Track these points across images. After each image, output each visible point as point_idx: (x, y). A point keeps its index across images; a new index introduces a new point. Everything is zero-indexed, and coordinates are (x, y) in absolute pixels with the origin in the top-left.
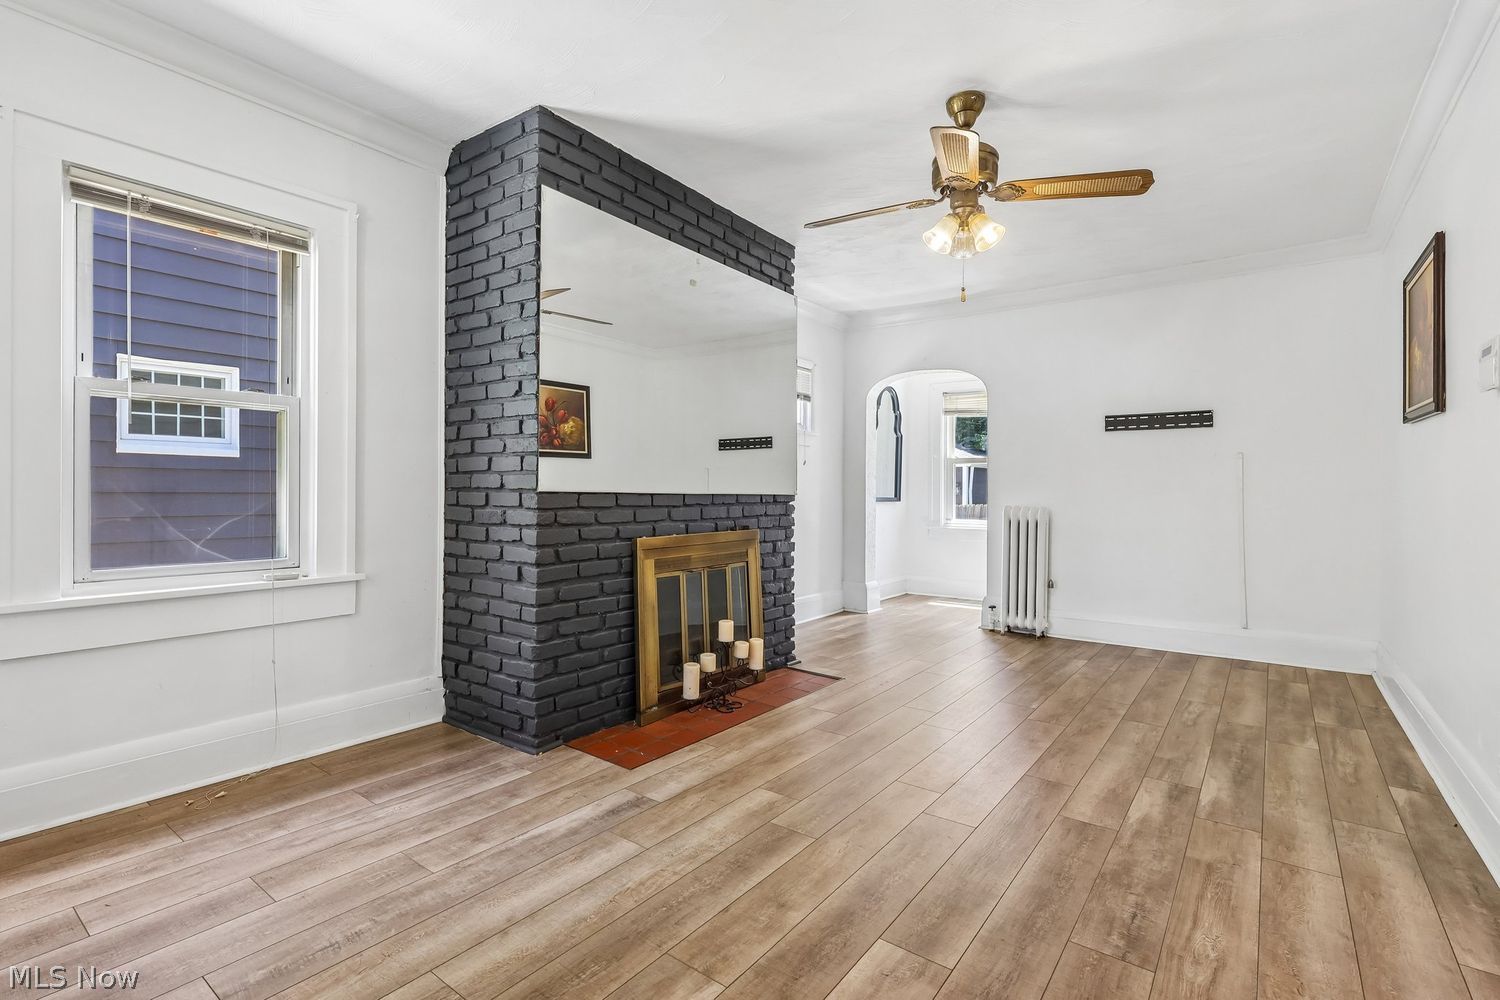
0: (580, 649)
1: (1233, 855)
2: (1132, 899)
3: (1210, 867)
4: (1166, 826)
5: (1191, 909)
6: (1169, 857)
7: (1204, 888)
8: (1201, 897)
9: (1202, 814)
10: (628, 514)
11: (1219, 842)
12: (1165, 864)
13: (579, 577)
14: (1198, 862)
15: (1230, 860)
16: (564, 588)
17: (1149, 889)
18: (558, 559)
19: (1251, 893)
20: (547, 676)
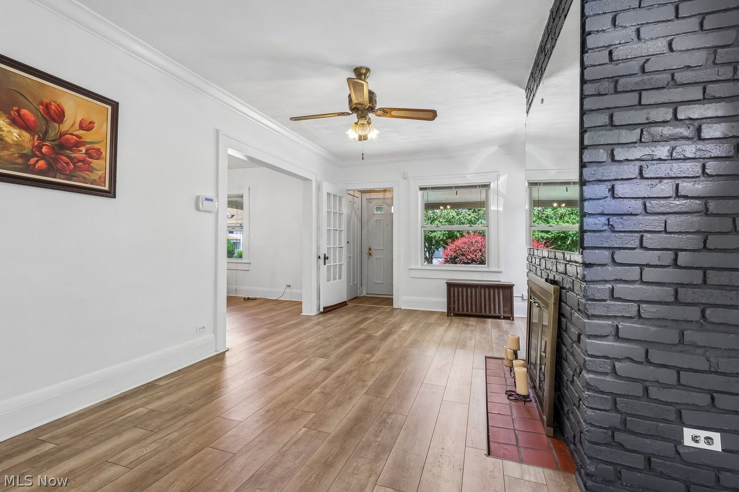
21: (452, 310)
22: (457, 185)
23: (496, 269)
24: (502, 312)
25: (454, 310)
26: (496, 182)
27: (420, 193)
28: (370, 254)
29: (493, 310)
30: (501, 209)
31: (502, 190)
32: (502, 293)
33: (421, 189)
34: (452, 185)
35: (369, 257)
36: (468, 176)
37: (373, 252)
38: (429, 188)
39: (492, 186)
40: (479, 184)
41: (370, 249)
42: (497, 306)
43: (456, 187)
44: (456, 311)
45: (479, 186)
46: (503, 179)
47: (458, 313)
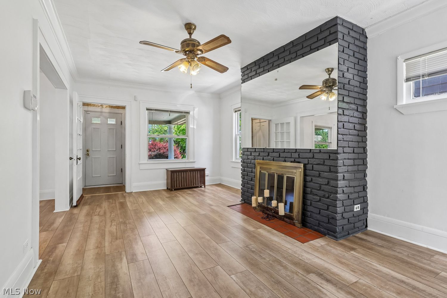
1: (112, 244)
2: (128, 227)
3: (117, 239)
4: (131, 244)
5: (118, 230)
6: (126, 237)
7: (117, 234)
8: (117, 233)
9: (123, 253)
11: (116, 246)
12: (126, 235)
14: (119, 239)
15: (112, 242)
17: (126, 230)
19: (107, 238)
21: (173, 187)
22: (172, 110)
23: (193, 161)
24: (199, 184)
25: (174, 187)
26: (193, 111)
27: (147, 111)
28: (88, 155)
29: (195, 183)
30: (195, 127)
31: (196, 117)
32: (200, 173)
33: (147, 109)
34: (168, 110)
35: (87, 157)
36: (178, 106)
37: (90, 153)
38: (153, 109)
39: (191, 113)
40: (184, 111)
41: (88, 151)
42: (197, 180)
43: (171, 111)
44: (176, 188)
45: (184, 112)
46: (196, 110)
47: (177, 188)
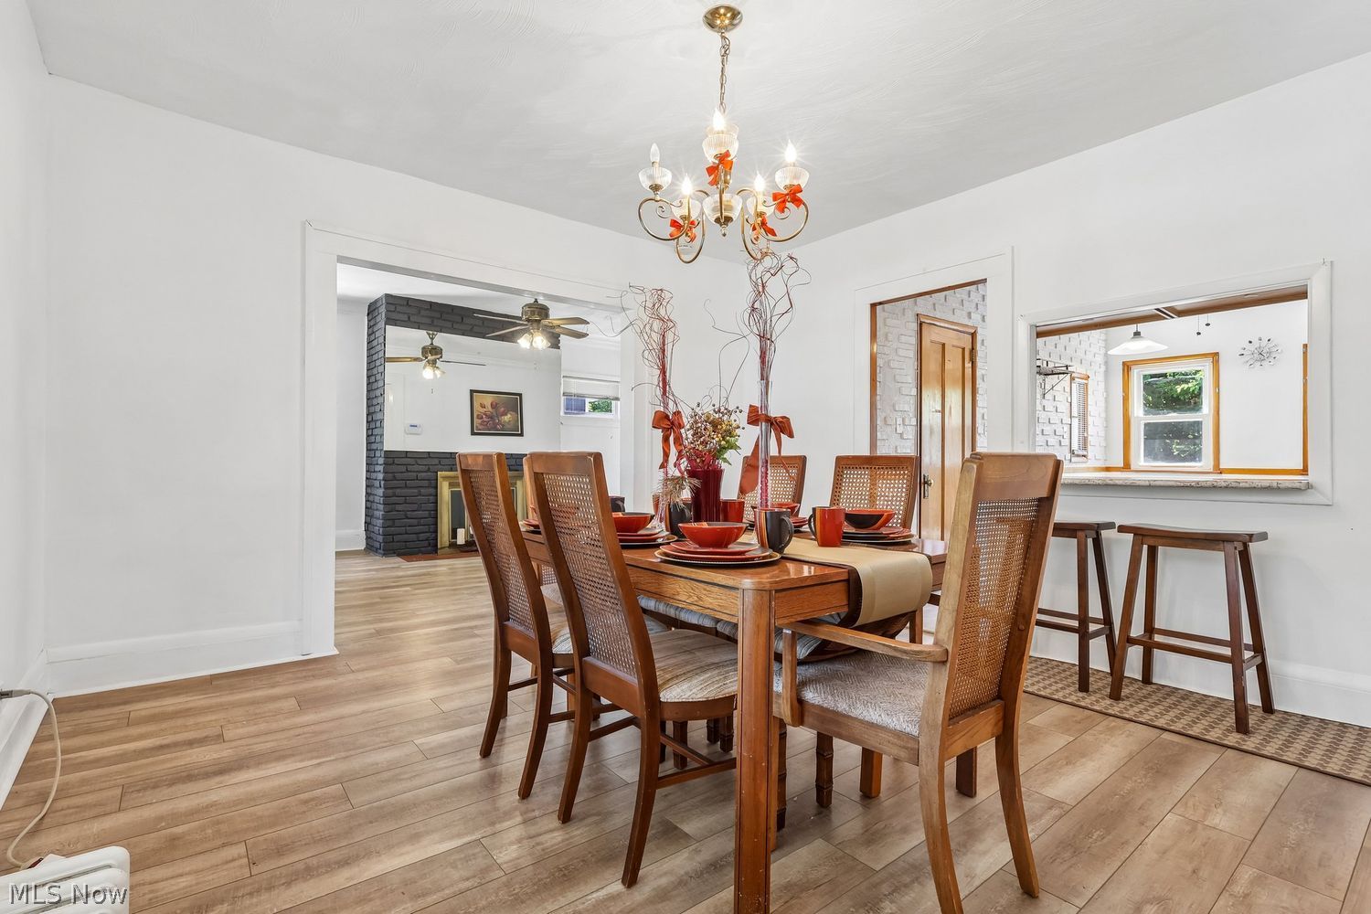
0: (407, 518)
10: (436, 461)
13: (406, 487)
16: (398, 490)
18: (395, 479)
20: (388, 527)
